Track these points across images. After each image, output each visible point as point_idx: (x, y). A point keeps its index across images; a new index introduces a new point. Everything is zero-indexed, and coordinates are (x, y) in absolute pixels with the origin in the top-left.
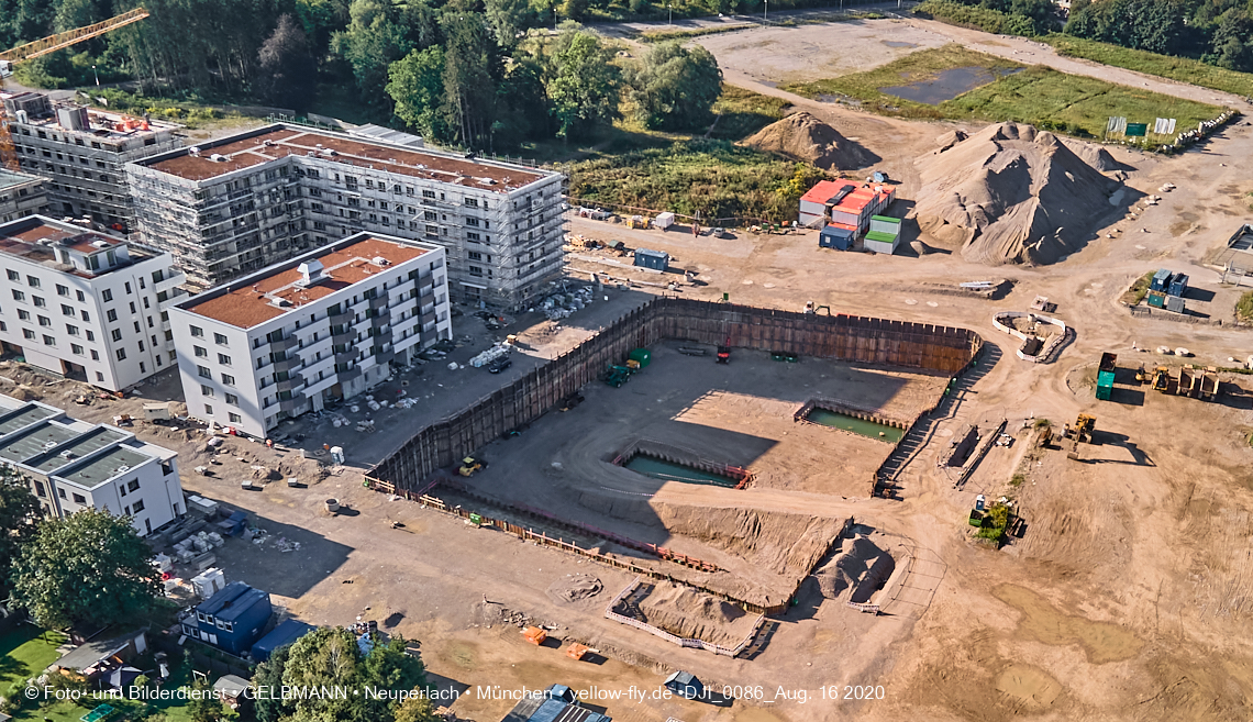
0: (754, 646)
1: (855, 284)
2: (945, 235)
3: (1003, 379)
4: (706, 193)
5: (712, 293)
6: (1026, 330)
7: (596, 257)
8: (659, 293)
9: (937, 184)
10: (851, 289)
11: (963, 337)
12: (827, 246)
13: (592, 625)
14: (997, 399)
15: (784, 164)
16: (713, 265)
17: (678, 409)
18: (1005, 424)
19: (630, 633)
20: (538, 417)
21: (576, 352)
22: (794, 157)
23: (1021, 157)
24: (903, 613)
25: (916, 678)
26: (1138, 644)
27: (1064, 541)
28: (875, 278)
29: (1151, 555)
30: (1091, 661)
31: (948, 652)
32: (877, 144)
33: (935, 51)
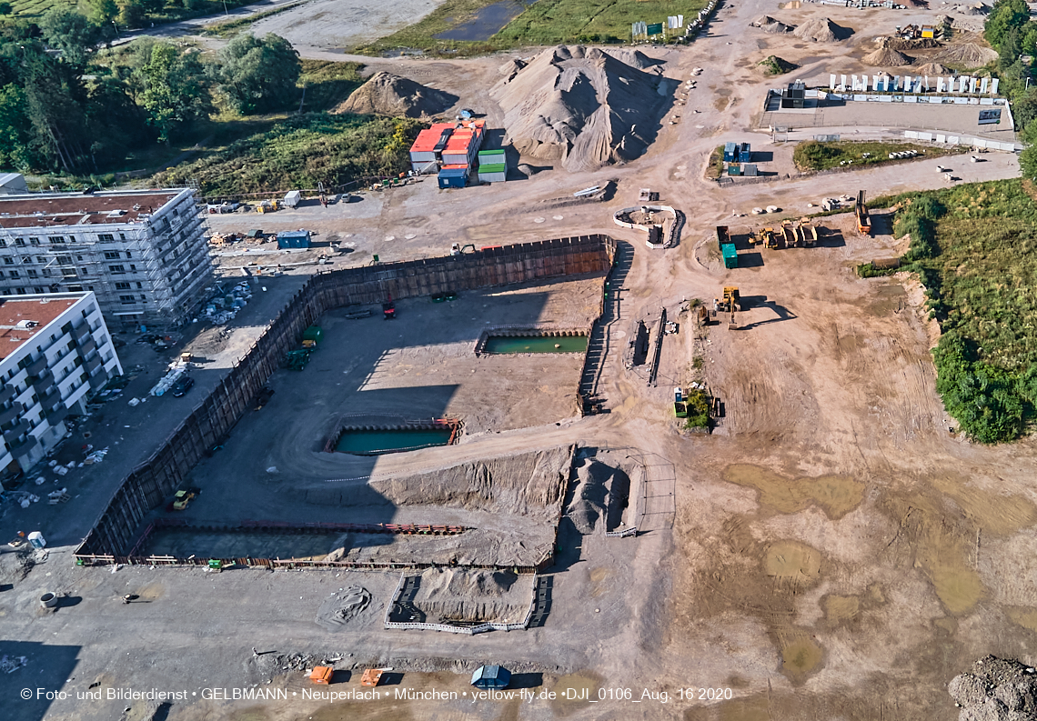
0: (540, 610)
1: (485, 216)
2: (544, 154)
3: (645, 271)
4: (323, 165)
5: (362, 258)
6: (644, 222)
7: (238, 250)
8: (313, 271)
9: (518, 110)
10: (484, 222)
11: (596, 243)
12: (446, 187)
13: (375, 642)
14: (648, 291)
15: (382, 122)
18: (665, 311)
19: (416, 638)
20: (235, 424)
21: (255, 351)
22: (388, 115)
23: (580, 73)
24: (658, 526)
25: (696, 590)
26: (861, 487)
27: (759, 408)
28: (501, 206)
29: (833, 400)
30: (831, 517)
31: (712, 552)
32: (451, 84)
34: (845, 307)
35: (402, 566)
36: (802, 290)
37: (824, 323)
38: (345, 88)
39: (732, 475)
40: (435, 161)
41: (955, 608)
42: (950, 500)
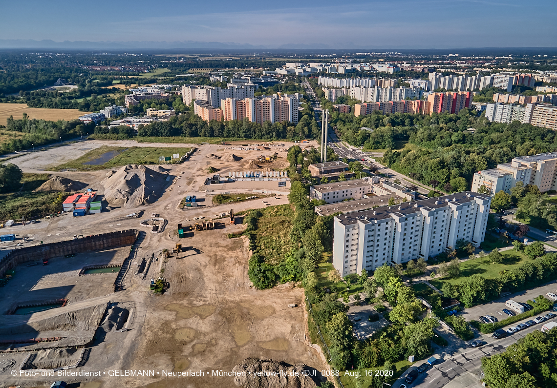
0: (84, 360)
1: (90, 225)
2: (117, 203)
3: (149, 241)
4: (25, 210)
5: (36, 243)
6: (152, 224)
8: (14, 248)
9: (110, 188)
10: (89, 227)
11: (132, 232)
12: (76, 216)
14: (149, 248)
15: (54, 194)
16: (34, 233)
17: (32, 286)
18: (153, 254)
22: (57, 191)
23: (135, 174)
24: (136, 327)
25: (147, 347)
26: (214, 308)
27: (182, 284)
28: (97, 222)
29: (210, 280)
30: (202, 319)
31: (156, 334)
32: (86, 180)
33: (98, 149)
34: (221, 248)
35: (30, 350)
36: (206, 244)
37: (212, 254)
38: (41, 182)
39: (168, 307)
40: (73, 206)
41: (239, 344)
42: (246, 309)
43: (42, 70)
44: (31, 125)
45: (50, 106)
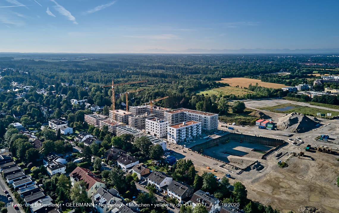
5: (240, 133)
6: (294, 141)
12: (260, 128)
14: (287, 149)
15: (254, 117)
16: (241, 130)
18: (288, 152)
21: (218, 138)
24: (264, 173)
25: (265, 181)
28: (268, 133)
30: (297, 184)
31: (271, 179)
32: (271, 116)
33: (285, 104)
36: (321, 158)
37: (321, 163)
38: (250, 112)
39: (282, 173)
40: (260, 124)
43: (276, 64)
44: (258, 88)
45: (271, 82)
